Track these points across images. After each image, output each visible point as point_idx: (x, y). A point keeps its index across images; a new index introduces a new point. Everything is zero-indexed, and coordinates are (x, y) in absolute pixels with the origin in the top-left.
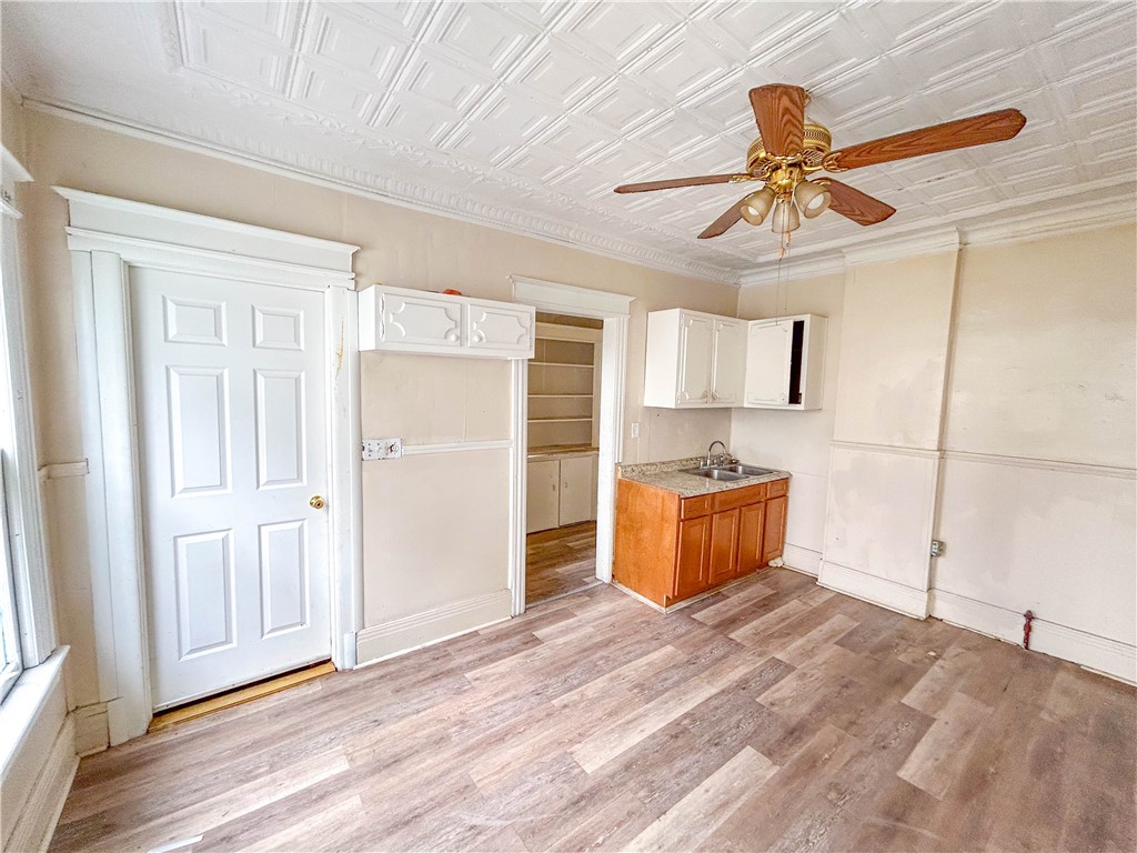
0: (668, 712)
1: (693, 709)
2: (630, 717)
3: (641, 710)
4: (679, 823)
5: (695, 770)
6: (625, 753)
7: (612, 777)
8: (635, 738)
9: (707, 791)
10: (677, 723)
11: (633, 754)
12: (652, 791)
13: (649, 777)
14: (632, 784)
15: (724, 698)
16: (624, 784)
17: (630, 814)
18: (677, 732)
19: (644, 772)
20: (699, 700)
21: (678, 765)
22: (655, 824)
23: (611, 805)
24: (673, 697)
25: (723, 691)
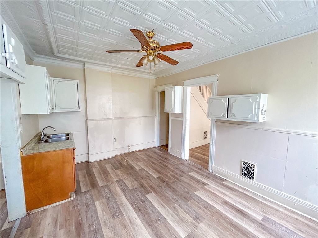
0: (129, 210)
1: (130, 203)
2: (128, 221)
3: (126, 217)
4: (168, 215)
5: (152, 208)
6: (144, 225)
7: (153, 230)
8: (138, 221)
9: (158, 207)
10: (134, 209)
11: (145, 223)
12: (158, 220)
13: (154, 219)
14: (156, 225)
15: (127, 195)
16: (156, 227)
17: (166, 227)
18: (138, 210)
19: (152, 221)
20: (126, 201)
21: (150, 211)
22: (168, 221)
23: (163, 232)
24: (123, 207)
25: (125, 195)
